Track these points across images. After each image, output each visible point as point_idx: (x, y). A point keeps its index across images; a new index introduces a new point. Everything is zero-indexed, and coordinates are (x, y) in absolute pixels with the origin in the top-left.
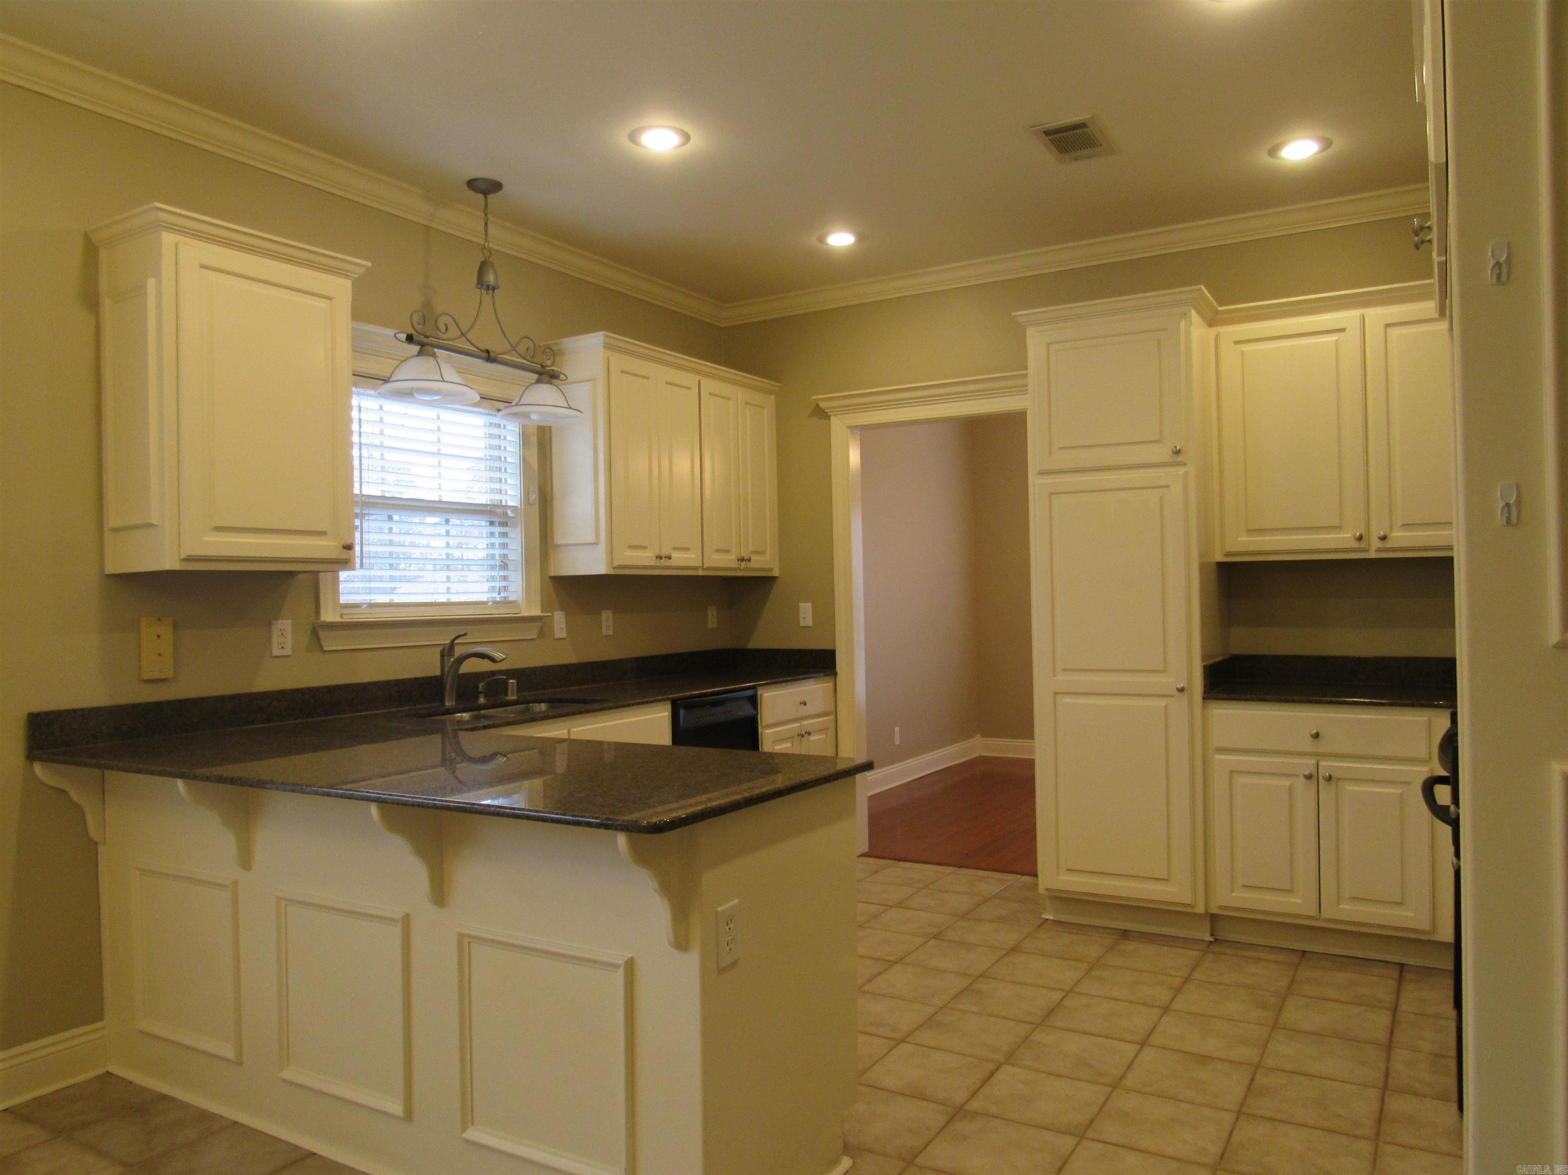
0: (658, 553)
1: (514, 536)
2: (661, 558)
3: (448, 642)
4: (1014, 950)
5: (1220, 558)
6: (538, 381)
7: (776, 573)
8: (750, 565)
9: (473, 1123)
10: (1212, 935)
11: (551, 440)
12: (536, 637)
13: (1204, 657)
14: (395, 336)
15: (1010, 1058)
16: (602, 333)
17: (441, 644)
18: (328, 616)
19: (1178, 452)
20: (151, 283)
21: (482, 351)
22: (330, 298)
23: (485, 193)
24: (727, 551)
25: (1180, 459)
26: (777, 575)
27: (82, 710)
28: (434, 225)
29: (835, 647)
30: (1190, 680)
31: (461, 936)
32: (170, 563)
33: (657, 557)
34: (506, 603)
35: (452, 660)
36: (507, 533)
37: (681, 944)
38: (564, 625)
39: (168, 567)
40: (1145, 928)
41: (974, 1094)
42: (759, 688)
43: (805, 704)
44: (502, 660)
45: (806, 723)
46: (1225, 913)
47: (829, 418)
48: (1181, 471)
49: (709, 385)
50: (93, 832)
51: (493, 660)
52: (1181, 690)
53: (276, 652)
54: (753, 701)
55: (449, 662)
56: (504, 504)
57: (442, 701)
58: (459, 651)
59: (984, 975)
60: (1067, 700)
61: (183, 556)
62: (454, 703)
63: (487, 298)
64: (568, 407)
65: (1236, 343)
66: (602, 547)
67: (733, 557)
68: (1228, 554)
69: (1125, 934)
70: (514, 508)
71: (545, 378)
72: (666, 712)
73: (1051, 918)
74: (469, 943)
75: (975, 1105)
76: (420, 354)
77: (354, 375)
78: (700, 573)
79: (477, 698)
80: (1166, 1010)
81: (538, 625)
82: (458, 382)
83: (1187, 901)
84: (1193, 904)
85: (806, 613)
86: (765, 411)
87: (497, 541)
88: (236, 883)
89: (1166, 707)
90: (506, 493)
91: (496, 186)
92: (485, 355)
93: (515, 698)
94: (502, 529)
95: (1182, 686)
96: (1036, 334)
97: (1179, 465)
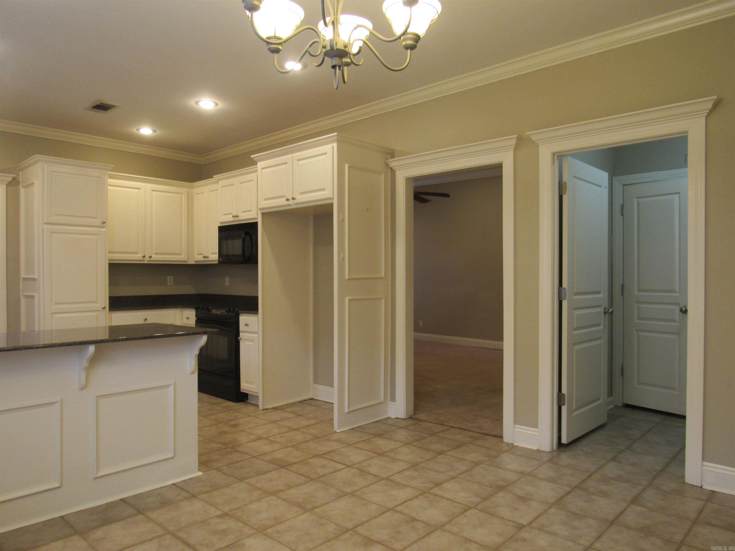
25: (104, 225)
30: (106, 305)
48: (104, 230)
52: (104, 308)
89: (97, 315)
95: (104, 306)
96: (45, 166)
97: (104, 227)
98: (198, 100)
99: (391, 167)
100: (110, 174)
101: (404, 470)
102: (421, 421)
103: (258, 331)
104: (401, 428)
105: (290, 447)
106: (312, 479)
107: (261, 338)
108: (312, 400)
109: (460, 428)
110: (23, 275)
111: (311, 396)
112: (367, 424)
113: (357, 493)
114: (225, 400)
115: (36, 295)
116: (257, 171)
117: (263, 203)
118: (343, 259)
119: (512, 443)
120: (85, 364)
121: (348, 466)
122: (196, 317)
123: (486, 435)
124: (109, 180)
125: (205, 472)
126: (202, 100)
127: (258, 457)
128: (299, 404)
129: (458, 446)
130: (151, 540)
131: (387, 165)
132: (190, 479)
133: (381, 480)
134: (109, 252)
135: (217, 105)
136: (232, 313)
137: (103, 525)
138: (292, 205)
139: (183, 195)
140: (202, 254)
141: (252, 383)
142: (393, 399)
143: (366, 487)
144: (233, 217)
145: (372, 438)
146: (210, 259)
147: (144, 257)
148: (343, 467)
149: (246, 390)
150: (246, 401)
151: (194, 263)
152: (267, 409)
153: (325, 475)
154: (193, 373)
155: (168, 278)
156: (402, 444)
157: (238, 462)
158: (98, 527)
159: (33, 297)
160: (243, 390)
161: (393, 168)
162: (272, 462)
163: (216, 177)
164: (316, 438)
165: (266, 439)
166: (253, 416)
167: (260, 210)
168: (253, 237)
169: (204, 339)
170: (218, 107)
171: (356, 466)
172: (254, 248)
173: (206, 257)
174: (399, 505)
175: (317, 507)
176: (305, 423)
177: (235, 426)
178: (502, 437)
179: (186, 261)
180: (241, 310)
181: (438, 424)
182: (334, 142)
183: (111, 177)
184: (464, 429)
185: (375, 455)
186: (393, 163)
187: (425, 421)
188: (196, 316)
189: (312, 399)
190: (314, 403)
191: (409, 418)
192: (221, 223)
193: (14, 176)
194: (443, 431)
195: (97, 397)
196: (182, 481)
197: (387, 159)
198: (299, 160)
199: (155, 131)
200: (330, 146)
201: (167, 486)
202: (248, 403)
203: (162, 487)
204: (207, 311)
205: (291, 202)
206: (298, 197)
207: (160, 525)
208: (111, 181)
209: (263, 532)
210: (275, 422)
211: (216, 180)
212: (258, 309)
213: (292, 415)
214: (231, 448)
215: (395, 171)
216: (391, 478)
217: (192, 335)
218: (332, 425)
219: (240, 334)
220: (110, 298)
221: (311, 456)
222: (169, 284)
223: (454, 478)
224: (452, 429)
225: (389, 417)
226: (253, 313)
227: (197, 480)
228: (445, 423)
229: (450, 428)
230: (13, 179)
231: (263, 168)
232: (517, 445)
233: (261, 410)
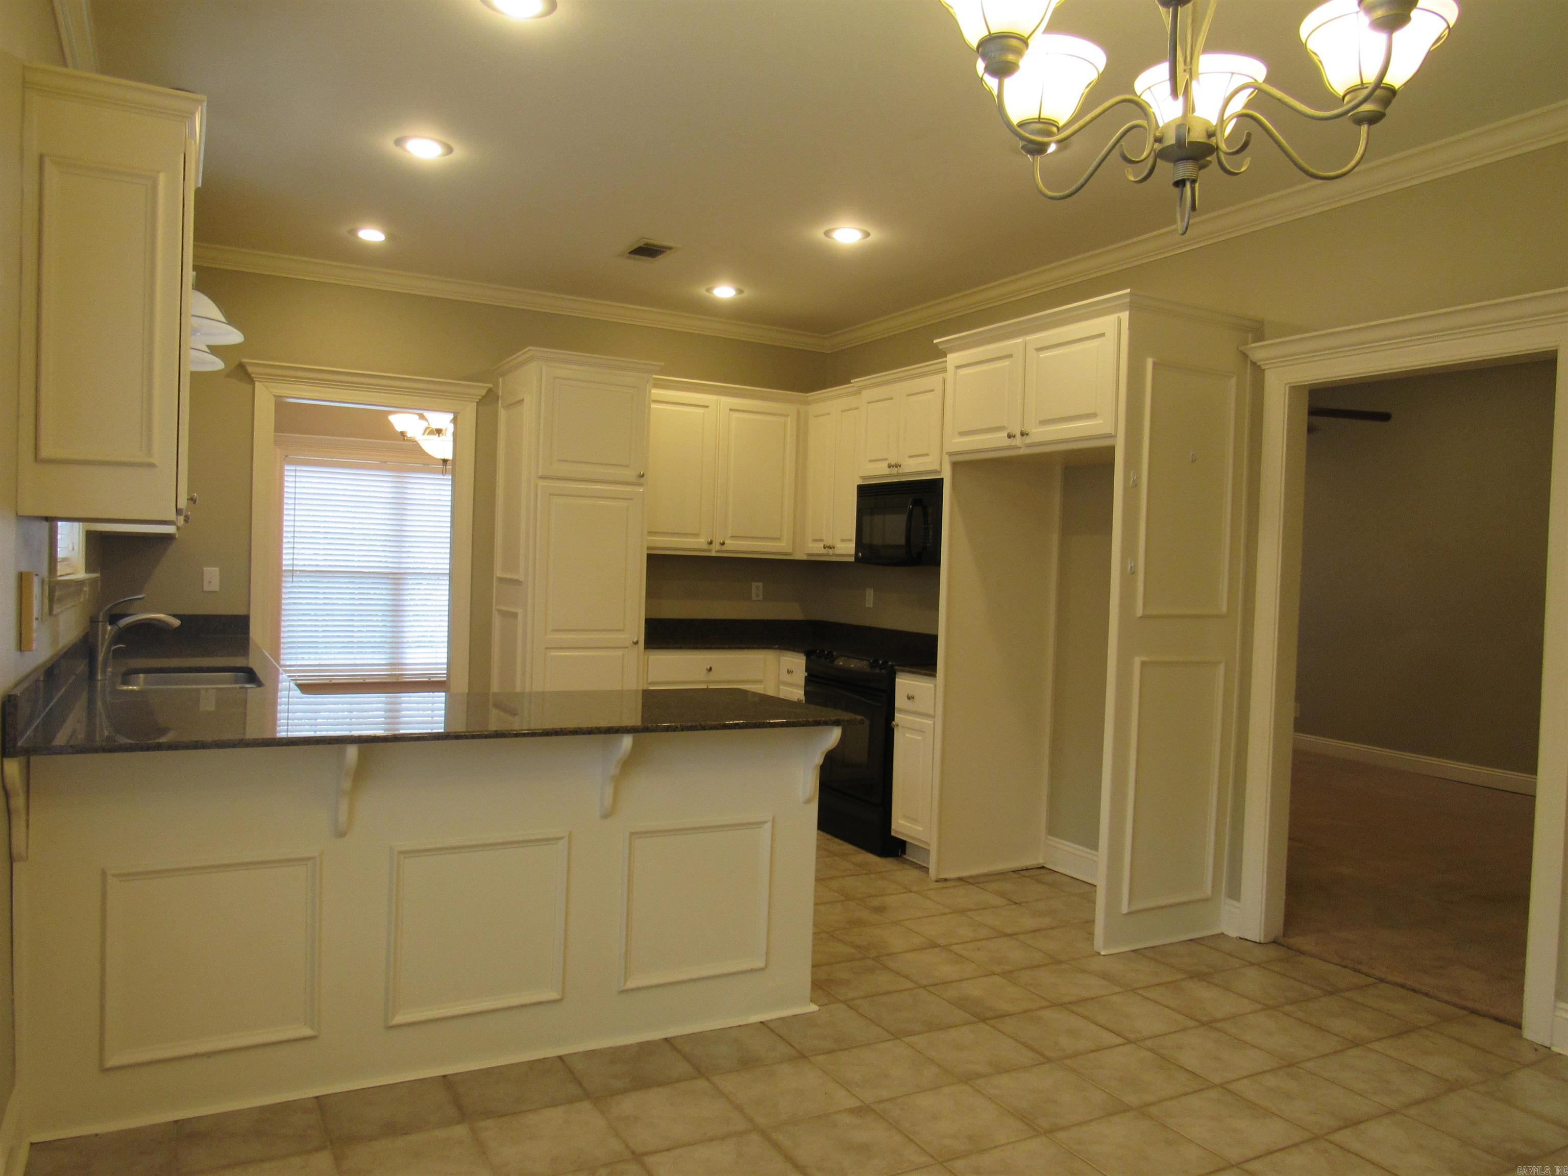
19: (641, 476)
25: (642, 480)
30: (639, 636)
47: (252, 383)
48: (641, 489)
52: (634, 643)
60: (554, 653)
74: (635, 839)
89: (623, 655)
95: (635, 640)
96: (544, 368)
97: (641, 485)
98: (831, 228)
99: (1254, 360)
100: (655, 378)
101: (1265, 1072)
102: (1302, 953)
103: (935, 711)
104: (1252, 964)
105: (998, 974)
106: (1049, 1060)
107: (939, 730)
108: (1043, 871)
109: (1402, 986)
110: (499, 572)
111: (1041, 861)
112: (1172, 944)
113: (1154, 1110)
114: (859, 850)
115: (520, 611)
116: (944, 370)
117: (956, 441)
118: (1133, 572)
119: (1547, 1044)
120: (614, 770)
121: (1129, 1042)
122: (806, 671)
123: (1473, 1012)
124: (654, 391)
125: (823, 1005)
126: (840, 228)
127: (929, 988)
128: (1014, 875)
129: (1404, 1031)
130: (723, 1138)
131: (1245, 356)
132: (794, 1016)
133: (1208, 1088)
134: (649, 532)
135: (867, 235)
136: (881, 669)
137: (634, 1089)
138: (1020, 448)
139: (789, 419)
140: (822, 540)
141: (914, 820)
142: (1235, 893)
143: (1172, 1098)
144: (890, 466)
145: (1183, 980)
146: (837, 552)
147: (711, 543)
148: (1119, 1040)
149: (902, 834)
150: (901, 856)
151: (805, 558)
152: (946, 880)
153: (1075, 1055)
154: (808, 801)
155: (754, 584)
156: (1259, 1006)
157: (887, 993)
158: (626, 1091)
159: (515, 615)
160: (896, 832)
161: (1258, 363)
162: (961, 1003)
163: (856, 382)
164: (1055, 961)
165: (946, 948)
166: (916, 892)
167: (949, 455)
168: (930, 510)
169: (834, 735)
170: (869, 239)
171: (1149, 1043)
172: (931, 534)
173: (830, 547)
174: (1254, 1158)
175: (1063, 1129)
176: (1028, 922)
177: (881, 910)
178: (1519, 1026)
179: (790, 554)
180: (899, 666)
181: (1346, 967)
182: (1122, 310)
183: (659, 385)
184: (1414, 991)
185: (1192, 1023)
186: (1259, 352)
187: (1313, 956)
188: (808, 669)
189: (1043, 867)
190: (1049, 878)
191: (1271, 943)
192: (864, 478)
193: (491, 386)
194: (1359, 988)
195: (632, 834)
196: (780, 1019)
197: (1247, 343)
198: (1039, 350)
199: (740, 291)
200: (1113, 318)
201: (750, 1024)
202: (906, 861)
203: (740, 1026)
204: (828, 660)
205: (1018, 441)
206: (1034, 431)
207: (739, 1108)
208: (656, 393)
209: (944, 1164)
210: (963, 911)
211: (855, 389)
212: (935, 664)
213: (998, 901)
214: (873, 959)
215: (1264, 370)
216: (1233, 1087)
217: (813, 725)
218: (1091, 935)
219: (896, 715)
220: (648, 621)
221: (1045, 1003)
222: (754, 598)
223: (1391, 1112)
224: (1382, 985)
225: (1223, 934)
226: (925, 675)
227: (807, 1019)
228: (1364, 968)
229: (1377, 981)
230: (488, 392)
231: (958, 367)
232: (1561, 1052)
233: (934, 879)
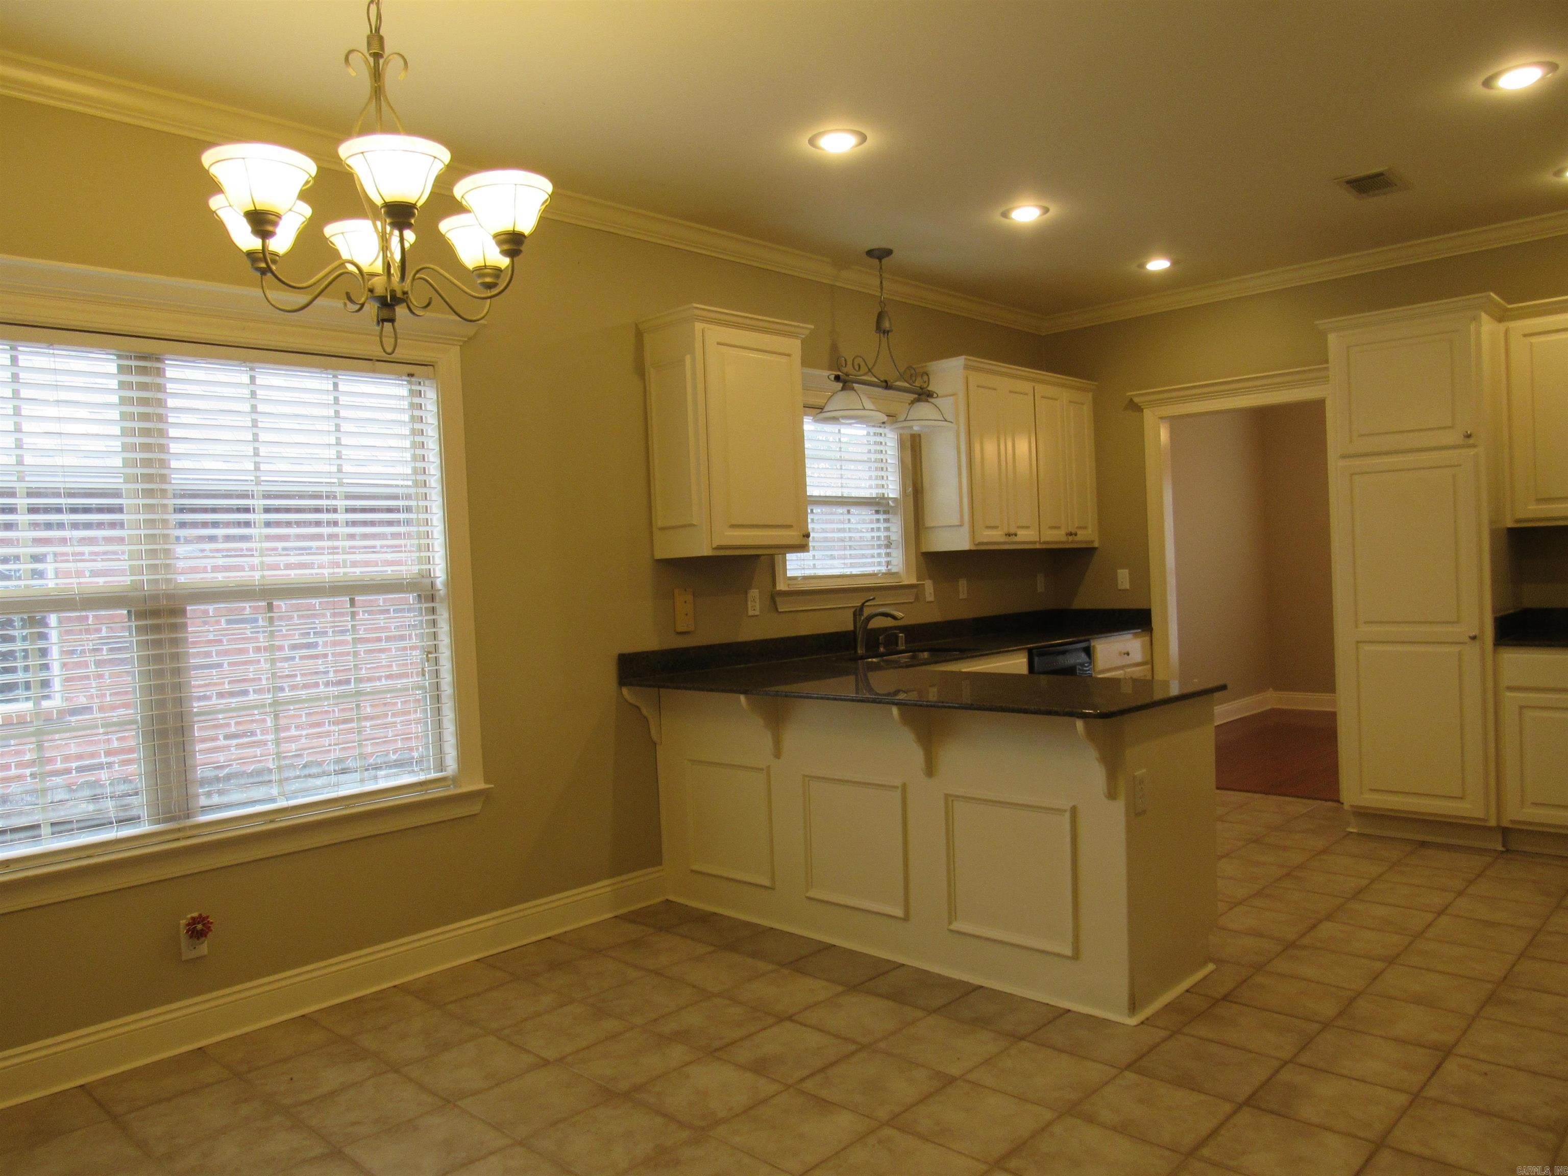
0: (1006, 531)
1: (895, 522)
2: (1009, 535)
3: (859, 605)
4: (1324, 851)
5: (1510, 524)
6: (918, 400)
7: (1096, 545)
8: (1078, 538)
9: (956, 919)
10: (1504, 846)
11: (920, 447)
12: (913, 600)
13: (1495, 610)
14: (828, 377)
15: (1329, 917)
16: (963, 357)
17: (853, 607)
18: (781, 586)
19: (1469, 436)
20: (688, 359)
21: (881, 381)
22: (789, 355)
23: (880, 259)
24: (1058, 528)
25: (1471, 441)
26: (1097, 546)
27: (647, 652)
28: (837, 284)
29: (1150, 606)
30: (1482, 628)
31: (947, 796)
32: (706, 551)
33: (1006, 535)
34: (889, 574)
35: (862, 618)
36: (889, 519)
37: (1112, 795)
38: (932, 591)
39: (706, 554)
40: (1439, 840)
41: (1302, 936)
42: (1092, 641)
43: (1128, 654)
44: (902, 618)
45: (1129, 670)
46: (1518, 827)
47: (1142, 411)
48: (1472, 452)
49: (1041, 389)
50: (654, 735)
51: (894, 618)
52: (1474, 638)
53: (751, 613)
54: (1088, 651)
55: (860, 620)
56: (886, 496)
57: (855, 648)
58: (867, 612)
59: (1300, 867)
60: (1367, 648)
61: (714, 546)
62: (864, 652)
63: (884, 340)
64: (943, 419)
65: (1525, 336)
66: (966, 528)
67: (1063, 532)
68: (1518, 521)
69: (1423, 844)
70: (894, 500)
71: (923, 397)
72: (1024, 658)
73: (1355, 831)
74: (952, 801)
75: (1305, 941)
76: (843, 389)
77: (804, 407)
78: (1038, 546)
79: (878, 648)
80: (1460, 894)
81: (914, 590)
82: (872, 409)
83: (1481, 816)
84: (1486, 818)
85: (1124, 578)
86: (1085, 407)
87: (882, 525)
88: (769, 767)
89: (1460, 653)
90: (888, 488)
91: (888, 252)
92: (884, 384)
93: (903, 648)
94: (885, 516)
95: (1474, 634)
96: (1335, 339)
